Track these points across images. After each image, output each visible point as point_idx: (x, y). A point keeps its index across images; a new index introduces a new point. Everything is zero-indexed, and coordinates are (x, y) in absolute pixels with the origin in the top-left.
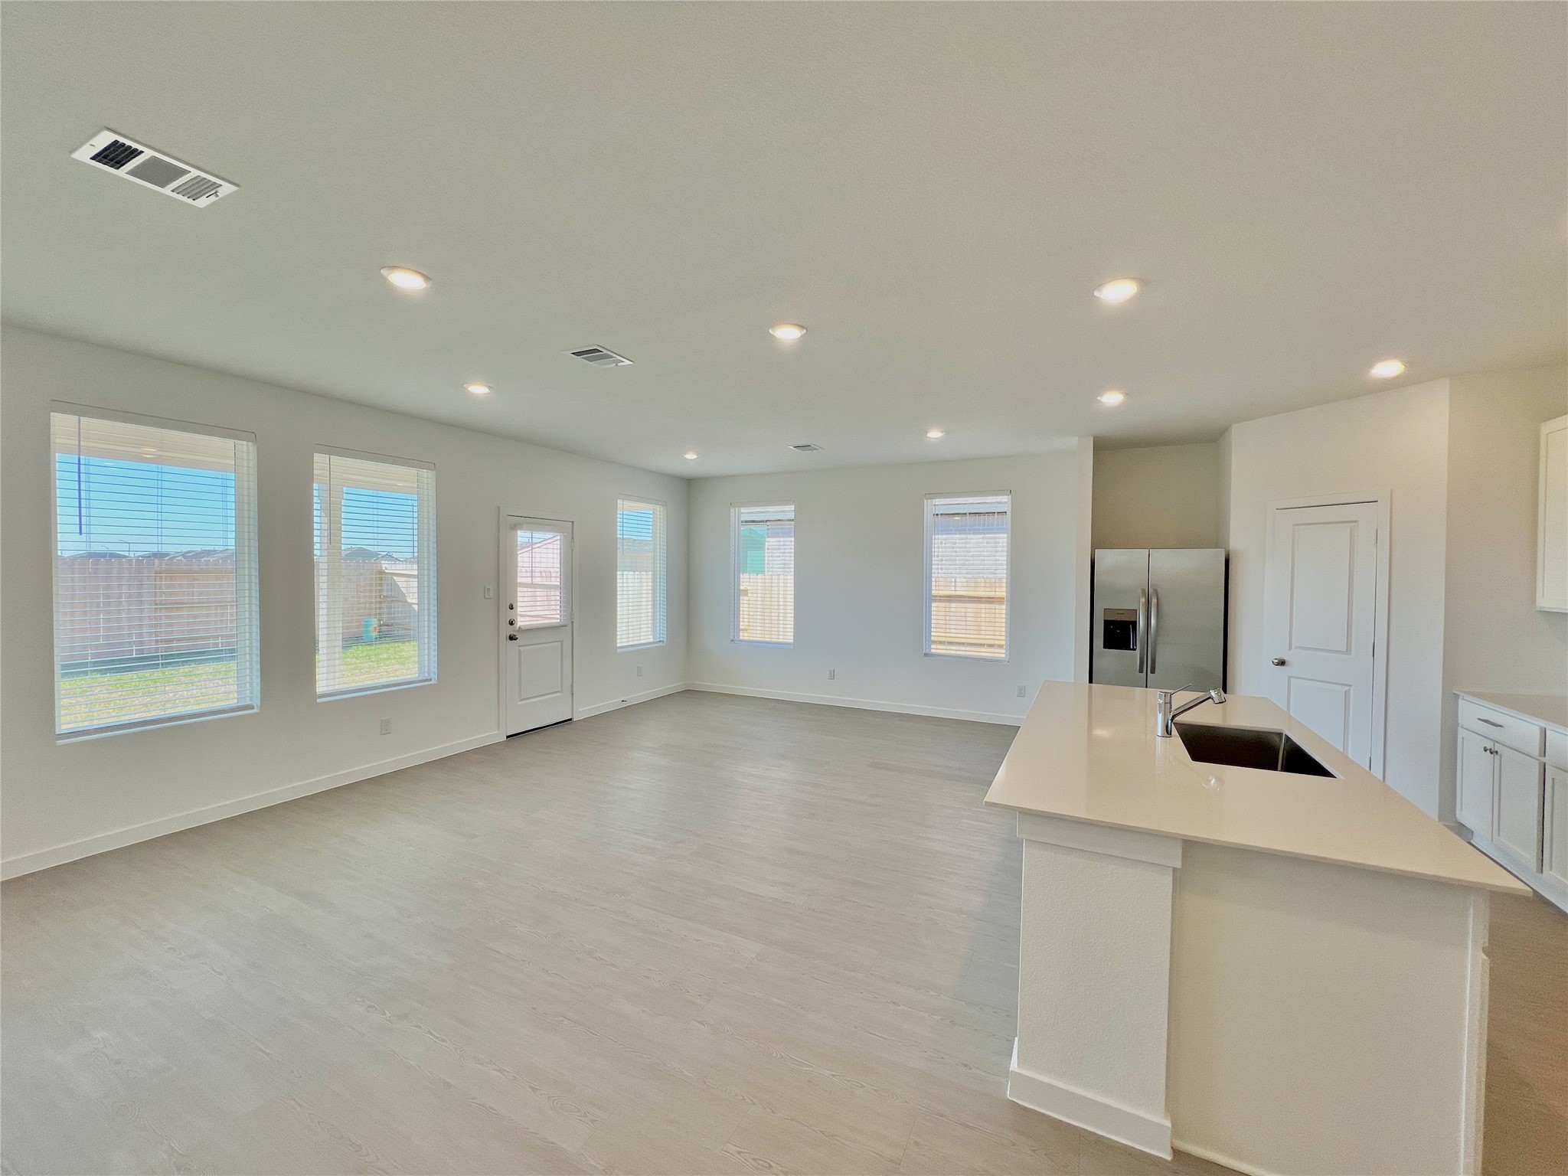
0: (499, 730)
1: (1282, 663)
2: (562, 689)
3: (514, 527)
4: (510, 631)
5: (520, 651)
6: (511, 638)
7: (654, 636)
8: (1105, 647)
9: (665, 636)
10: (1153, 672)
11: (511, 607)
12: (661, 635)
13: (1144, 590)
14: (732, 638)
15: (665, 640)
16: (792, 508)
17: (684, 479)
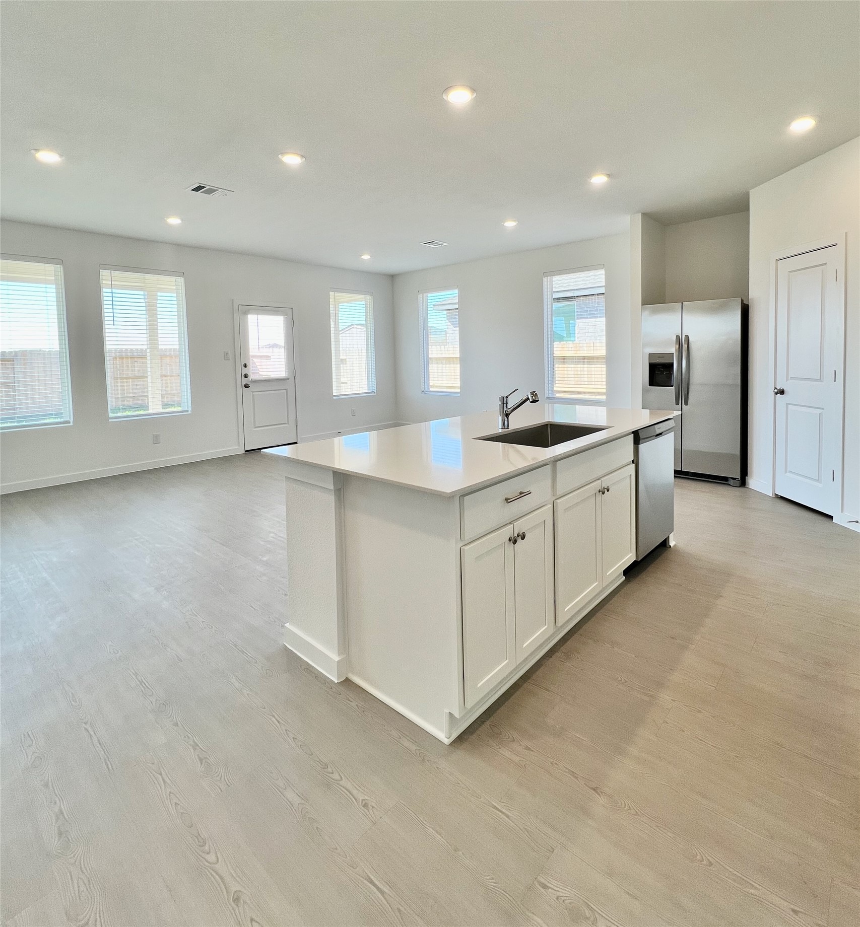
0: (239, 446)
1: (782, 392)
2: (288, 422)
3: (246, 313)
4: (245, 381)
5: (253, 395)
6: (246, 386)
7: (369, 387)
8: (650, 385)
9: (375, 389)
10: (686, 404)
11: (245, 366)
12: (373, 388)
13: (678, 337)
14: (423, 389)
15: (375, 392)
16: (456, 291)
17: (388, 275)
